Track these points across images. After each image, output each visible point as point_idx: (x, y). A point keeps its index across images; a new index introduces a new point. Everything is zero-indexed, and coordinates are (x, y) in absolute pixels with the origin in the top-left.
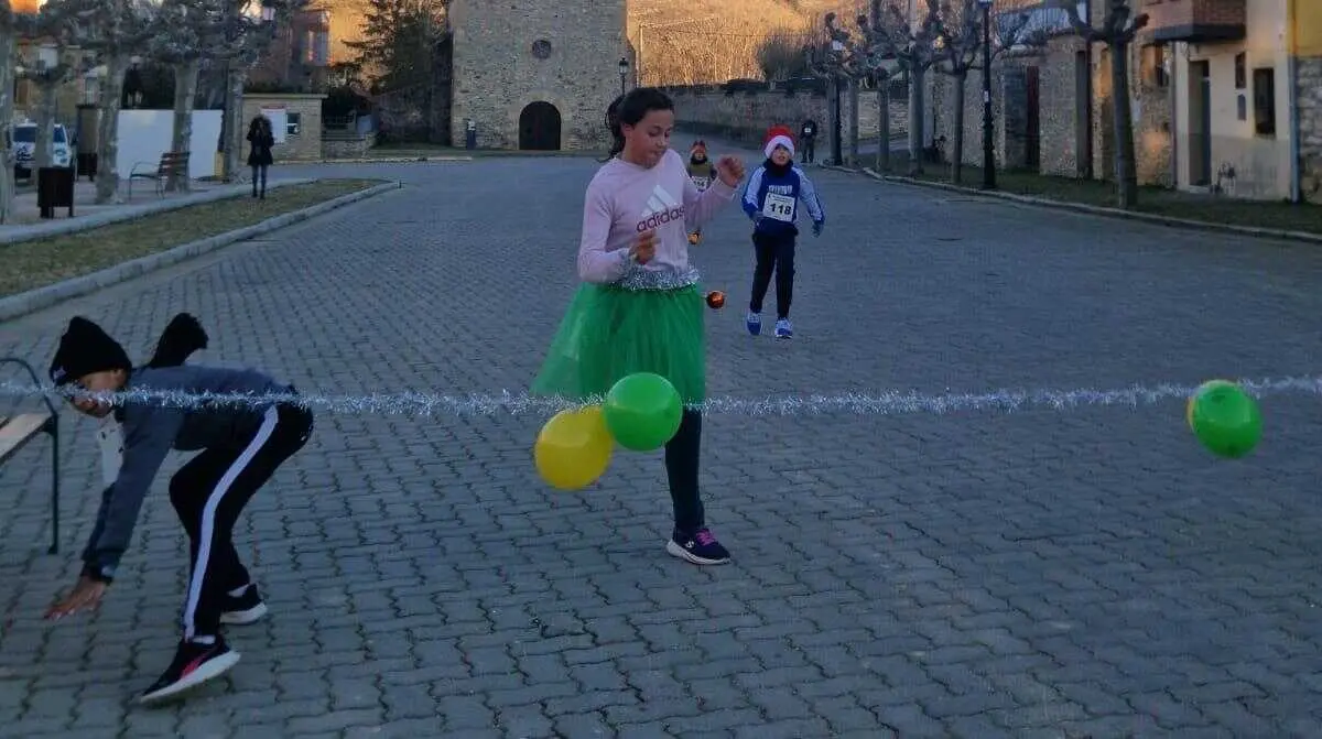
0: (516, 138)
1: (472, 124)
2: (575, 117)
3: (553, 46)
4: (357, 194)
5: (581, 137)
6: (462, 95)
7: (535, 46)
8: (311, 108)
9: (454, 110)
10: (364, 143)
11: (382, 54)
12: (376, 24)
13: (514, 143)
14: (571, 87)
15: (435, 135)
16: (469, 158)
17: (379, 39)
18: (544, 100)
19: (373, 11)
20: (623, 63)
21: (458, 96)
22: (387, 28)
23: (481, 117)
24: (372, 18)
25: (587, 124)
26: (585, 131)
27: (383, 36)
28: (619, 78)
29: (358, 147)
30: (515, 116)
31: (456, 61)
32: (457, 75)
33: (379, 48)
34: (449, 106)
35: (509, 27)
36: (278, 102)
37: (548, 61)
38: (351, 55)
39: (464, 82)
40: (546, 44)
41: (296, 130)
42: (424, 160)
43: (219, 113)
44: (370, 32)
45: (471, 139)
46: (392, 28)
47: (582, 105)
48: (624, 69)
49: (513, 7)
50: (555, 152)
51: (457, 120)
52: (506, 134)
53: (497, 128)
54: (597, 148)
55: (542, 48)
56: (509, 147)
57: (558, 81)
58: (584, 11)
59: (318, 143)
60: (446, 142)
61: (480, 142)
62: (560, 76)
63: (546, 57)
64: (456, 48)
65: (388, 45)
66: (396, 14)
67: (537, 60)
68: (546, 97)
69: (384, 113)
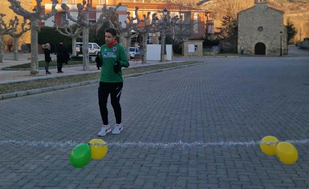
0: (254, 52)
1: (242, 48)
2: (269, 47)
3: (264, 28)
4: (187, 66)
5: (271, 52)
6: (240, 41)
7: (259, 28)
8: (200, 44)
9: (238, 45)
10: (214, 53)
11: (226, 30)
12: (224, 23)
13: (253, 53)
14: (268, 39)
15: (233, 51)
16: (238, 57)
17: (225, 27)
18: (261, 42)
19: (224, 20)
20: (281, 32)
21: (239, 41)
22: (227, 24)
23: (245, 46)
24: (223, 22)
25: (273, 48)
26: (272, 50)
27: (226, 26)
28: (280, 36)
29: (212, 53)
30: (253, 46)
31: (239, 32)
32: (239, 36)
33: (224, 29)
34: (237, 43)
35: (252, 23)
36: (193, 42)
37: (262, 32)
38: (219, 31)
39: (240, 37)
40: (261, 27)
41: (197, 49)
42: (227, 57)
43: (160, 45)
44: (223, 25)
45: (242, 52)
46: (228, 24)
47: (271, 43)
48: (281, 34)
49: (253, 18)
50: (264, 55)
51: (239, 47)
52: (252, 50)
53: (249, 49)
54: (275, 55)
55: (260, 29)
56: (252, 54)
57: (265, 37)
58: (272, 19)
59: (202, 52)
60: (236, 52)
61: (245, 52)
62: (265, 36)
63: (262, 31)
64: (239, 29)
65: (227, 28)
66: (229, 21)
67: (259, 32)
68: (262, 41)
69: (223, 45)
